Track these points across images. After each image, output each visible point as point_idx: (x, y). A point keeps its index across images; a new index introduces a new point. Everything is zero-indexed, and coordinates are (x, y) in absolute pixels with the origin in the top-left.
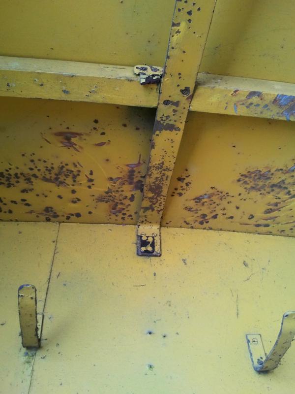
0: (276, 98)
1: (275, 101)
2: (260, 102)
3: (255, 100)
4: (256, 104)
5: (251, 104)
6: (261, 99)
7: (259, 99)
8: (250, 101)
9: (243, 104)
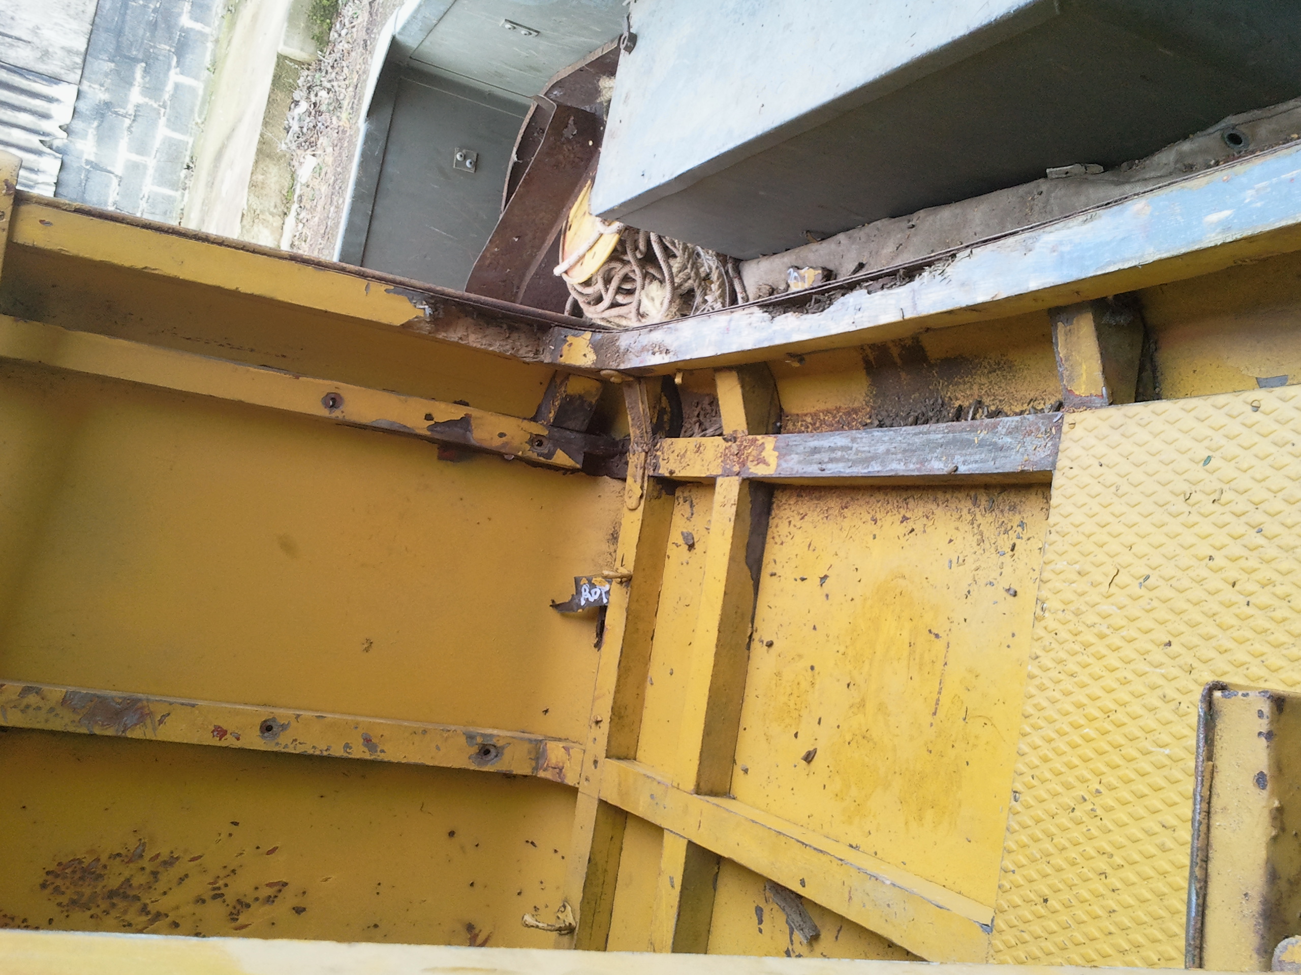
0: (65, 696)
1: (64, 701)
2: (41, 703)
3: (32, 699)
4: (34, 707)
5: (28, 706)
6: (43, 699)
7: (39, 698)
8: (25, 702)
9: (15, 707)
